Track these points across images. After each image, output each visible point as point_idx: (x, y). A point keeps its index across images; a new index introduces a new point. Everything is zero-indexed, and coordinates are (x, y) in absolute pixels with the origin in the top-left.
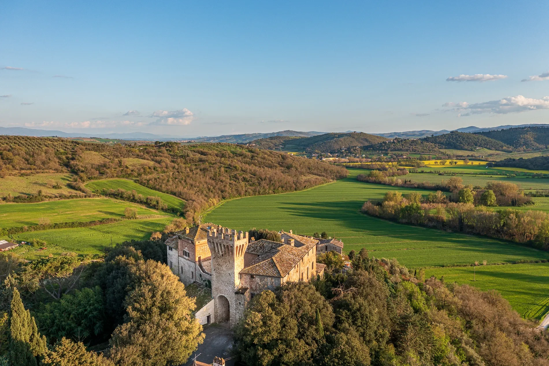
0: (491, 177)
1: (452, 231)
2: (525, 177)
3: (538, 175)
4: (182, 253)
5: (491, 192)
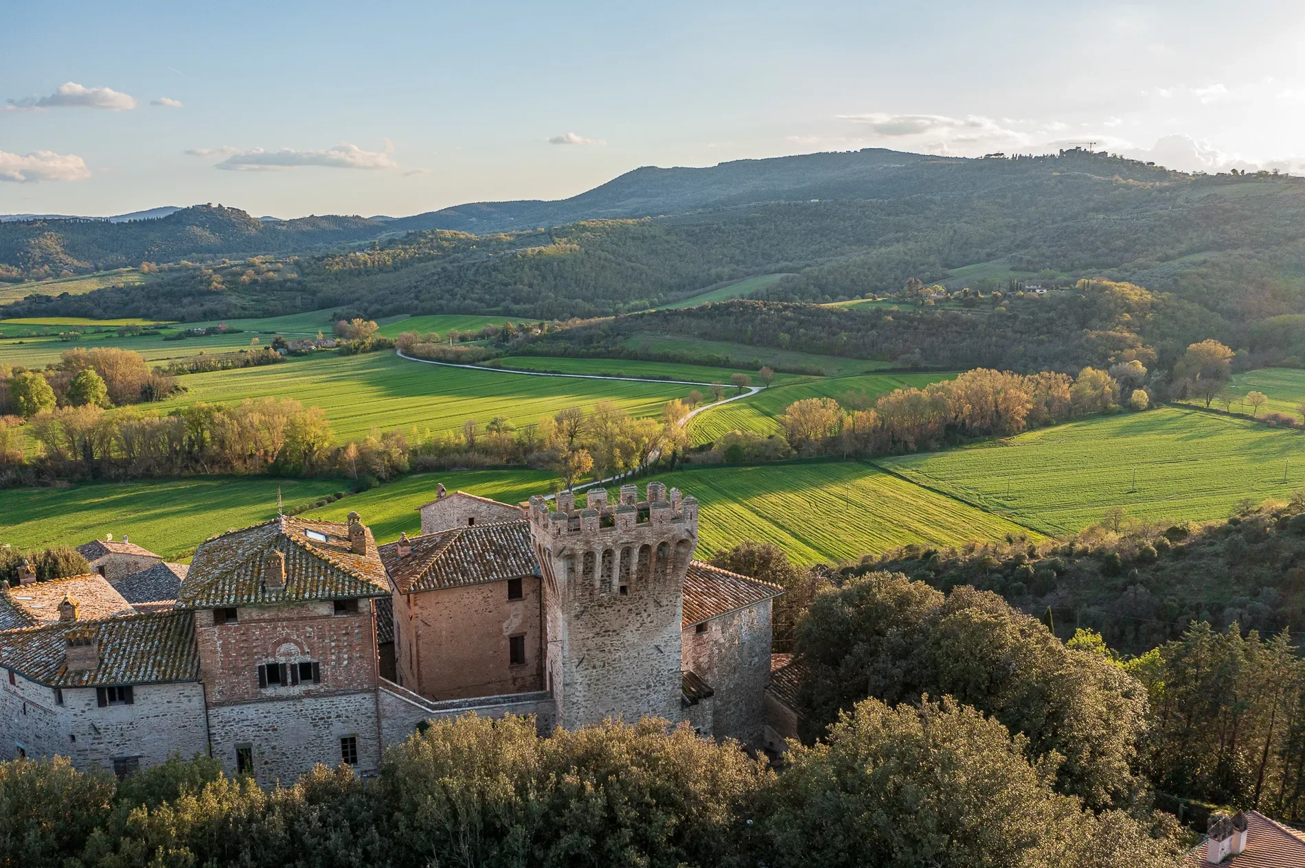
0: (21, 343)
1: (71, 482)
2: (103, 336)
3: (130, 329)
4: (247, 682)
5: (92, 373)
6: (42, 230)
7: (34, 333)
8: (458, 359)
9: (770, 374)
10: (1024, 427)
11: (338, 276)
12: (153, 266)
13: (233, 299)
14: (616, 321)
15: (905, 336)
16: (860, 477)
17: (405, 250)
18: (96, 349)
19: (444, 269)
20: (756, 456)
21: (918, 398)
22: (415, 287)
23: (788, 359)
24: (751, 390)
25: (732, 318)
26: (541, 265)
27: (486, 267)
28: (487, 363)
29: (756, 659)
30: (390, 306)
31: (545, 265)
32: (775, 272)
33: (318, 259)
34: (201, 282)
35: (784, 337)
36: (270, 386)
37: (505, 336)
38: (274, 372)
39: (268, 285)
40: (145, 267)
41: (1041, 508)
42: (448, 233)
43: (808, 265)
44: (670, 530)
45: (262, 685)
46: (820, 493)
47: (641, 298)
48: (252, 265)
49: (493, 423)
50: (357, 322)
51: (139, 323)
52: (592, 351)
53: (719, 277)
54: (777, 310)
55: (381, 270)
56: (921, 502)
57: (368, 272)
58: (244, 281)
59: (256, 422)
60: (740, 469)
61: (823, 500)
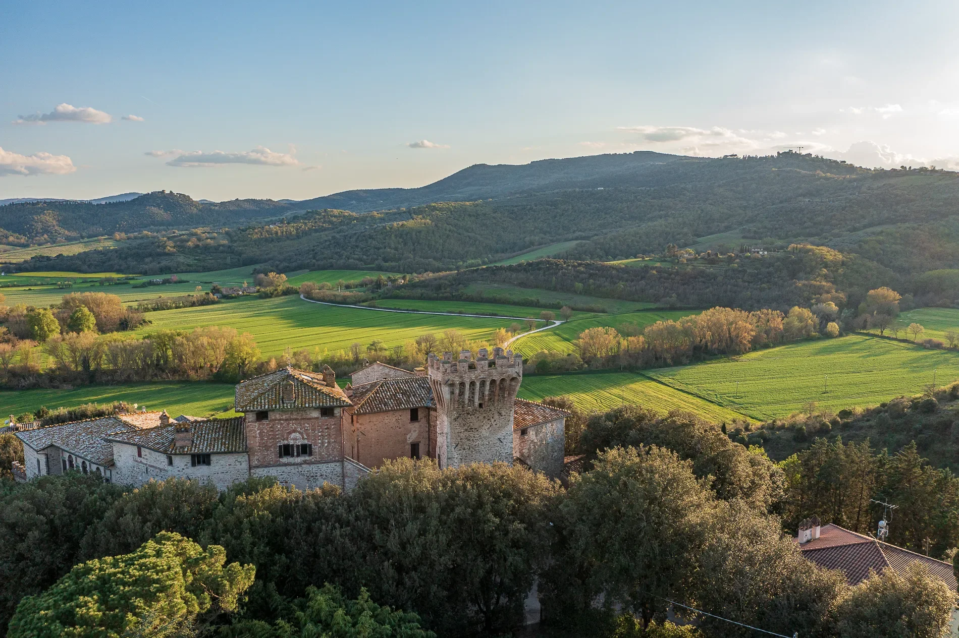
0: (30, 290)
1: (73, 385)
2: (89, 285)
3: (108, 280)
4: (272, 456)
5: (86, 310)
6: (43, 209)
7: (39, 283)
8: (344, 301)
9: (569, 312)
10: (749, 349)
11: (258, 242)
12: (123, 235)
13: (181, 259)
14: (458, 274)
15: (666, 285)
16: (632, 383)
17: (305, 224)
18: (87, 294)
19: (334, 238)
20: (559, 368)
21: (674, 327)
22: (313, 250)
23: (581, 301)
24: (555, 323)
25: (541, 272)
26: (404, 235)
27: (364, 236)
28: (364, 304)
29: (556, 454)
30: (294, 264)
31: (406, 235)
32: (572, 240)
33: (243, 230)
34: (159, 247)
35: (579, 285)
36: (211, 320)
37: (378, 285)
38: (212, 310)
39: (207, 248)
40: (117, 235)
41: (759, 404)
42: (336, 212)
43: (596, 235)
44: (507, 372)
45: (281, 456)
46: (604, 393)
47: (475, 258)
48: (195, 234)
49: (372, 345)
50: (272, 275)
51: (114, 275)
52: (441, 295)
53: (532, 243)
54: (574, 266)
55: (288, 238)
56: (675, 400)
57: (279, 240)
58: (189, 247)
59: (206, 344)
60: (547, 378)
61: (606, 399)
